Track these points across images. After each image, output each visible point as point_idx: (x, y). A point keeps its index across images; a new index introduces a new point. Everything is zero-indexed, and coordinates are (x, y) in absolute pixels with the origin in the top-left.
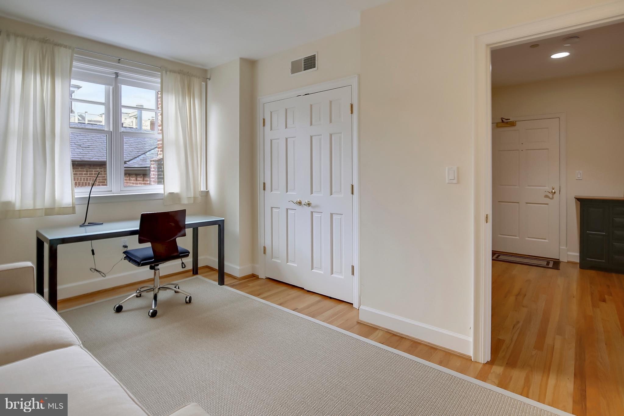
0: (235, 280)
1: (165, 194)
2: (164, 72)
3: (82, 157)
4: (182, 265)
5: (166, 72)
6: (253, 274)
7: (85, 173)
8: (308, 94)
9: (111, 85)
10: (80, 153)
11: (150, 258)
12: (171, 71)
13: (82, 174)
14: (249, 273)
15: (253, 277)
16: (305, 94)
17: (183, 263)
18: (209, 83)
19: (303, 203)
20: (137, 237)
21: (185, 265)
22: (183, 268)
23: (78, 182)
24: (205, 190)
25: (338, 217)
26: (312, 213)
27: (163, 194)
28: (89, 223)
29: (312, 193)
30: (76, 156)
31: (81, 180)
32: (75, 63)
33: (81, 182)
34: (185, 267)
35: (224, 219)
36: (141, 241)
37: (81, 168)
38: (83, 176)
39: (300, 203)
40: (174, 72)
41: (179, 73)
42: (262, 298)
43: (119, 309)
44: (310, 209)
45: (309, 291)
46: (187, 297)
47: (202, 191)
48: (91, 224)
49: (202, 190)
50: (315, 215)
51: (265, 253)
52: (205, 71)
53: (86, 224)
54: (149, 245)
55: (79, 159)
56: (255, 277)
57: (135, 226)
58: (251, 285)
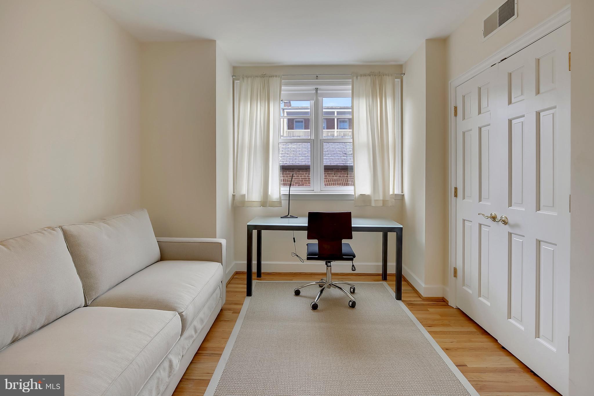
0: (419, 299)
1: (356, 195)
2: (355, 78)
3: (345, 163)
4: (352, 268)
5: (357, 77)
6: (443, 298)
7: (346, 175)
8: (506, 58)
9: (313, 100)
10: (344, 160)
11: (315, 255)
12: (361, 76)
13: (344, 176)
14: (439, 295)
15: (442, 302)
16: (501, 59)
17: (353, 266)
18: (405, 78)
19: (499, 218)
20: (306, 232)
21: (355, 268)
22: (352, 270)
23: (341, 182)
24: (400, 193)
25: (550, 248)
26: (510, 234)
27: (353, 195)
28: (290, 216)
29: (510, 205)
30: (341, 163)
31: (343, 181)
32: (283, 88)
33: (344, 182)
34: (354, 270)
35: (402, 226)
36: (309, 237)
37: (344, 172)
38: (345, 178)
39: (494, 218)
40: (365, 75)
41: (370, 75)
42: (430, 332)
43: (297, 293)
44: (507, 229)
45: (503, 348)
46: (350, 301)
47: (396, 195)
48: (292, 217)
49: (395, 193)
50: (514, 238)
51: (455, 275)
52: (401, 66)
53: (289, 216)
54: (316, 241)
55: (342, 164)
56: (444, 301)
57: (304, 222)
58: (431, 310)
